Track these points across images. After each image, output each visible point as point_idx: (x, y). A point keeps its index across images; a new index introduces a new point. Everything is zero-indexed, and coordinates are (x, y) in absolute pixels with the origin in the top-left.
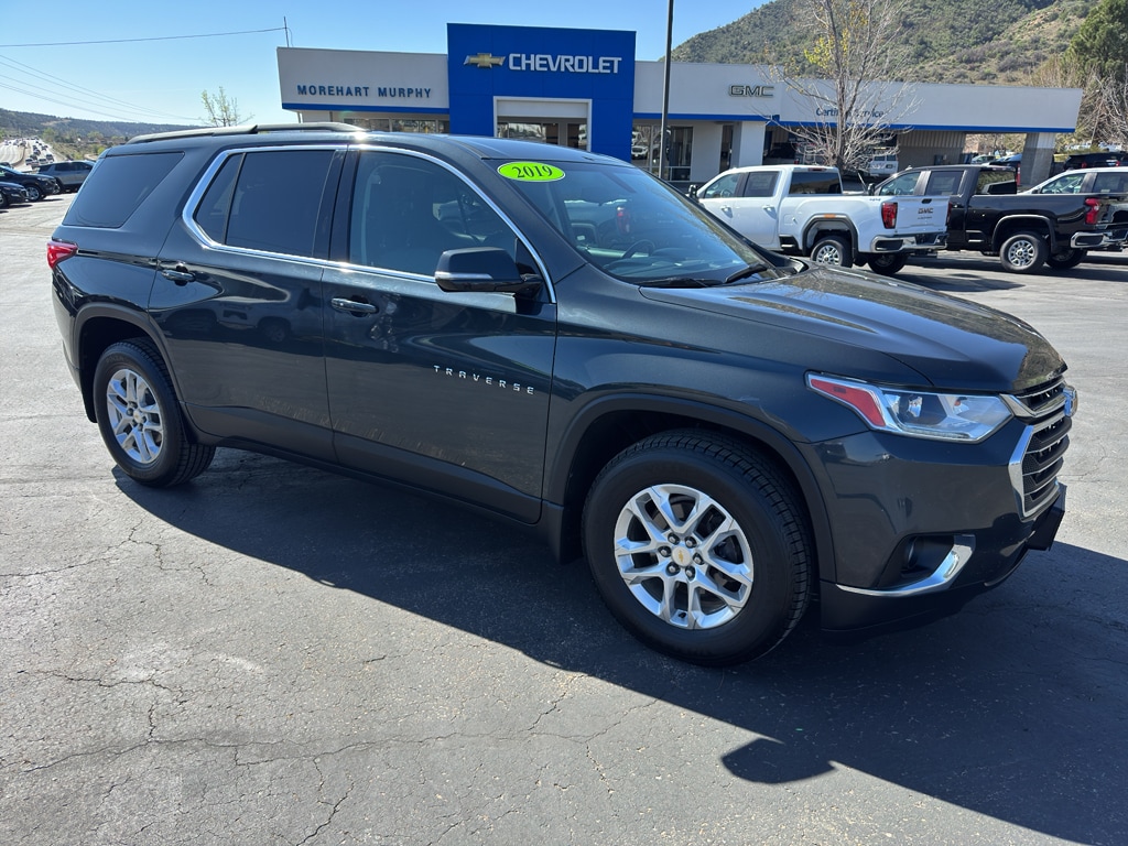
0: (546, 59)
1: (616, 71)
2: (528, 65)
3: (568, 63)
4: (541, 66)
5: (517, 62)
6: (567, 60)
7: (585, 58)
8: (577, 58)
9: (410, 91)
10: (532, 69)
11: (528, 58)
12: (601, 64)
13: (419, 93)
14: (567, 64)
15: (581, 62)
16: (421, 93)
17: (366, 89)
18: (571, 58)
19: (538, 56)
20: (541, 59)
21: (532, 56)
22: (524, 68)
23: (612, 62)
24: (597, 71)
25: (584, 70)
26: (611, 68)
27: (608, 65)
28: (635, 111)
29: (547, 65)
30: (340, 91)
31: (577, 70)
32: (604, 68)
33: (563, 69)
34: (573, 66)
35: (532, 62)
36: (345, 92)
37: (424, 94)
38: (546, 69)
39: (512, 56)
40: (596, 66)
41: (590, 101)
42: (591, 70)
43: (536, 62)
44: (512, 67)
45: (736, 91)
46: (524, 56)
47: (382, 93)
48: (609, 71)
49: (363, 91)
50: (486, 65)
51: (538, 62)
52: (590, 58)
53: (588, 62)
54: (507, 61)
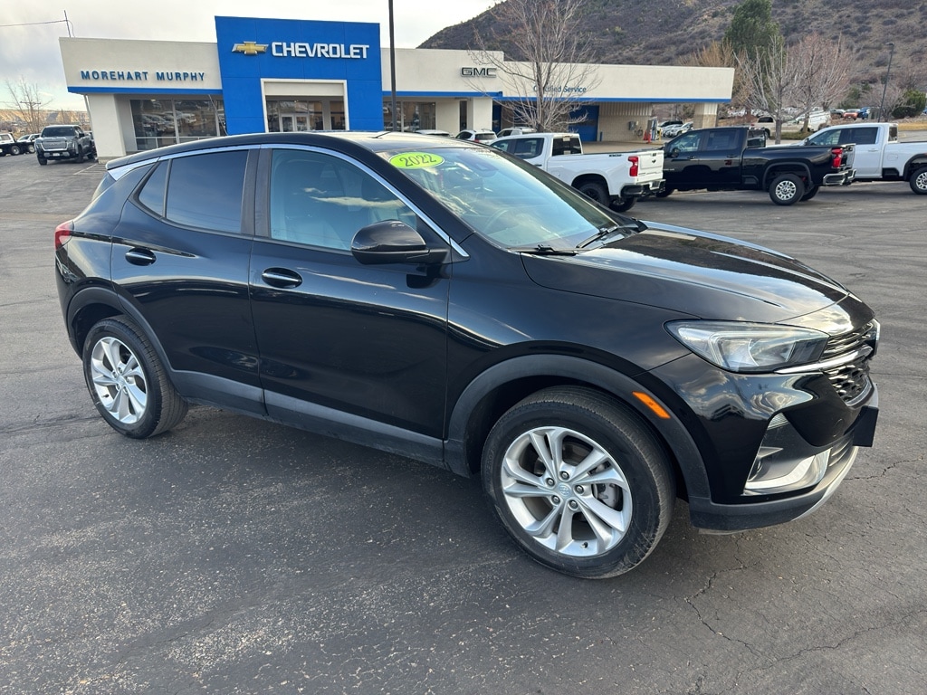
0: (304, 47)
1: (365, 56)
2: (289, 52)
3: (323, 49)
4: (300, 52)
5: (279, 49)
6: (323, 48)
7: (337, 46)
8: (331, 46)
9: (186, 75)
10: (293, 55)
11: (289, 46)
12: (352, 51)
13: (194, 77)
14: (323, 51)
15: (334, 49)
16: (195, 76)
17: (145, 73)
18: (326, 45)
19: (297, 45)
20: (300, 47)
21: (292, 44)
22: (285, 54)
23: (361, 49)
24: (349, 56)
25: (338, 56)
26: (361, 53)
27: (358, 51)
28: (383, 90)
29: (306, 52)
30: (121, 76)
31: (332, 55)
32: (355, 54)
33: (319, 55)
34: (328, 52)
35: (292, 49)
36: (126, 76)
37: (198, 77)
38: (305, 55)
39: (274, 44)
40: (347, 52)
41: (345, 82)
42: (343, 56)
43: (295, 49)
44: (275, 53)
45: (467, 73)
46: (285, 44)
47: (160, 77)
48: (359, 57)
49: (142, 76)
50: (252, 52)
51: (298, 49)
52: (343, 46)
53: (341, 49)
54: (270, 48)
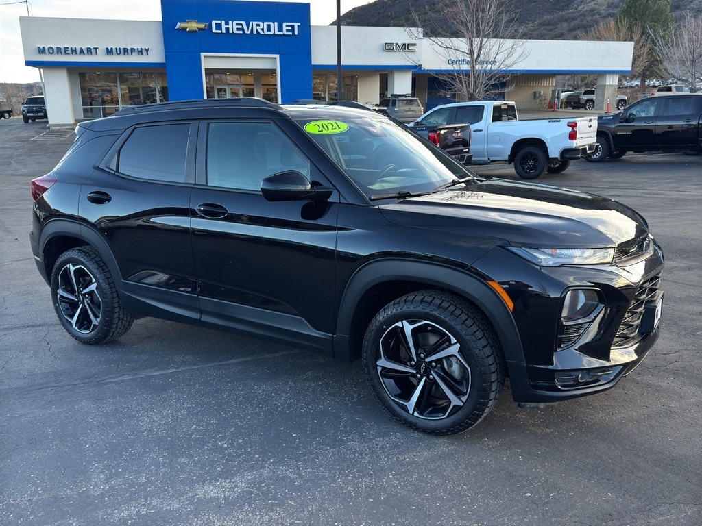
0: (241, 24)
1: (296, 33)
2: (227, 29)
3: (259, 27)
4: (238, 29)
5: (219, 26)
6: (258, 25)
7: (271, 24)
8: (266, 23)
9: (133, 50)
10: (231, 32)
11: (227, 24)
12: (285, 28)
13: (140, 52)
14: (258, 28)
15: (269, 26)
16: (141, 51)
17: (96, 49)
18: (261, 23)
19: (235, 22)
20: (237, 24)
21: (230, 22)
22: (224, 31)
23: (293, 26)
24: (281, 33)
25: (272, 32)
26: (293, 30)
27: (290, 28)
28: (313, 63)
29: (242, 29)
30: (74, 51)
31: (266, 32)
32: (287, 31)
33: (255, 32)
34: (263, 29)
35: (230, 26)
36: (78, 51)
37: (144, 52)
38: (241, 32)
39: (214, 22)
40: (280, 29)
41: (278, 56)
42: (277, 33)
43: (233, 27)
44: (214, 30)
45: (389, 48)
46: (223, 22)
47: (109, 52)
48: (291, 33)
49: (93, 51)
50: (194, 29)
51: (235, 27)
52: (276, 23)
53: (274, 27)
54: (210, 25)
